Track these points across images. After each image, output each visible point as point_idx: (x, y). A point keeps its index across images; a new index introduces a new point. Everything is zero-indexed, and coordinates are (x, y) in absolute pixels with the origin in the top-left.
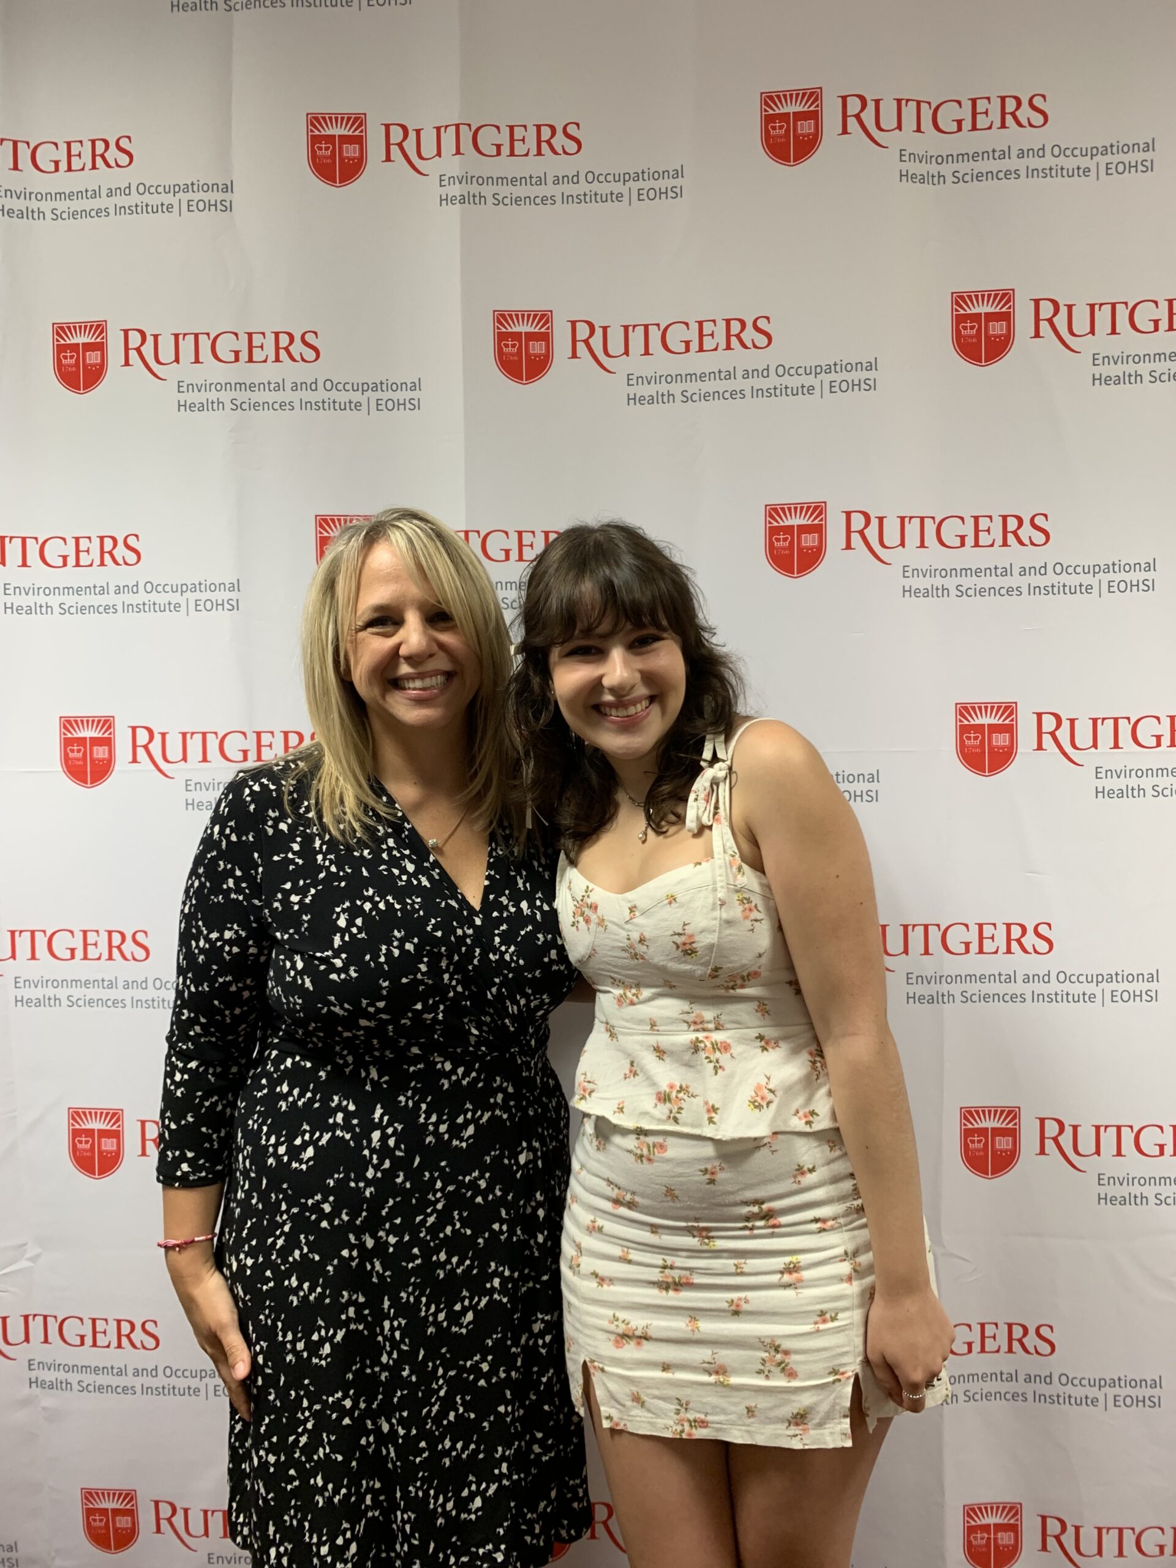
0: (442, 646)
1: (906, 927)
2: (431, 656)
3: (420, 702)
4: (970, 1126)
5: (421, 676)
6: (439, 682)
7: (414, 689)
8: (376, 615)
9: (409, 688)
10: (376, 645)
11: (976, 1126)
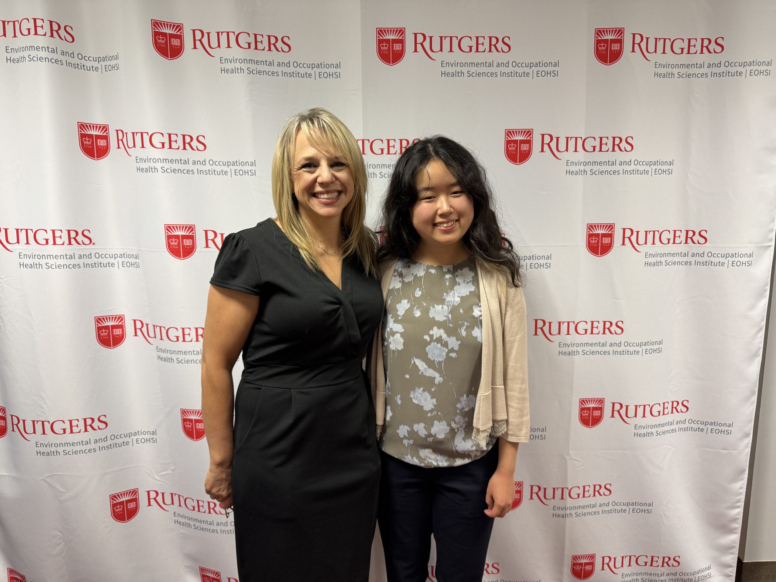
0: (337, 178)
1: (560, 323)
2: (332, 183)
3: (327, 205)
4: (583, 406)
5: (327, 192)
6: (335, 196)
7: (323, 199)
8: (307, 162)
9: (321, 198)
10: (307, 177)
11: (586, 406)
